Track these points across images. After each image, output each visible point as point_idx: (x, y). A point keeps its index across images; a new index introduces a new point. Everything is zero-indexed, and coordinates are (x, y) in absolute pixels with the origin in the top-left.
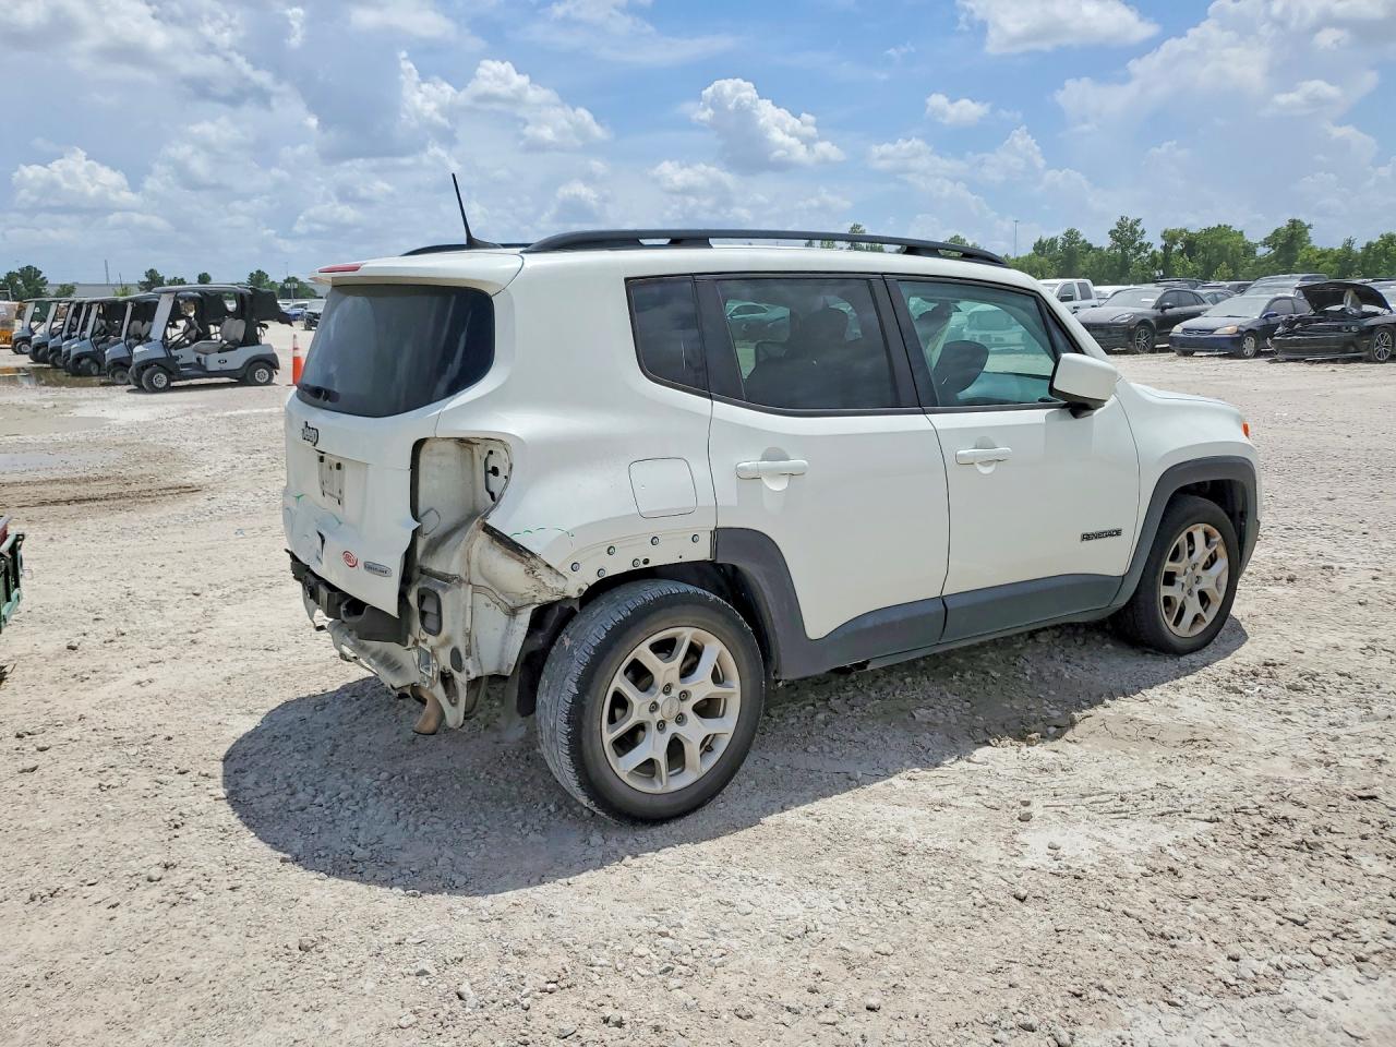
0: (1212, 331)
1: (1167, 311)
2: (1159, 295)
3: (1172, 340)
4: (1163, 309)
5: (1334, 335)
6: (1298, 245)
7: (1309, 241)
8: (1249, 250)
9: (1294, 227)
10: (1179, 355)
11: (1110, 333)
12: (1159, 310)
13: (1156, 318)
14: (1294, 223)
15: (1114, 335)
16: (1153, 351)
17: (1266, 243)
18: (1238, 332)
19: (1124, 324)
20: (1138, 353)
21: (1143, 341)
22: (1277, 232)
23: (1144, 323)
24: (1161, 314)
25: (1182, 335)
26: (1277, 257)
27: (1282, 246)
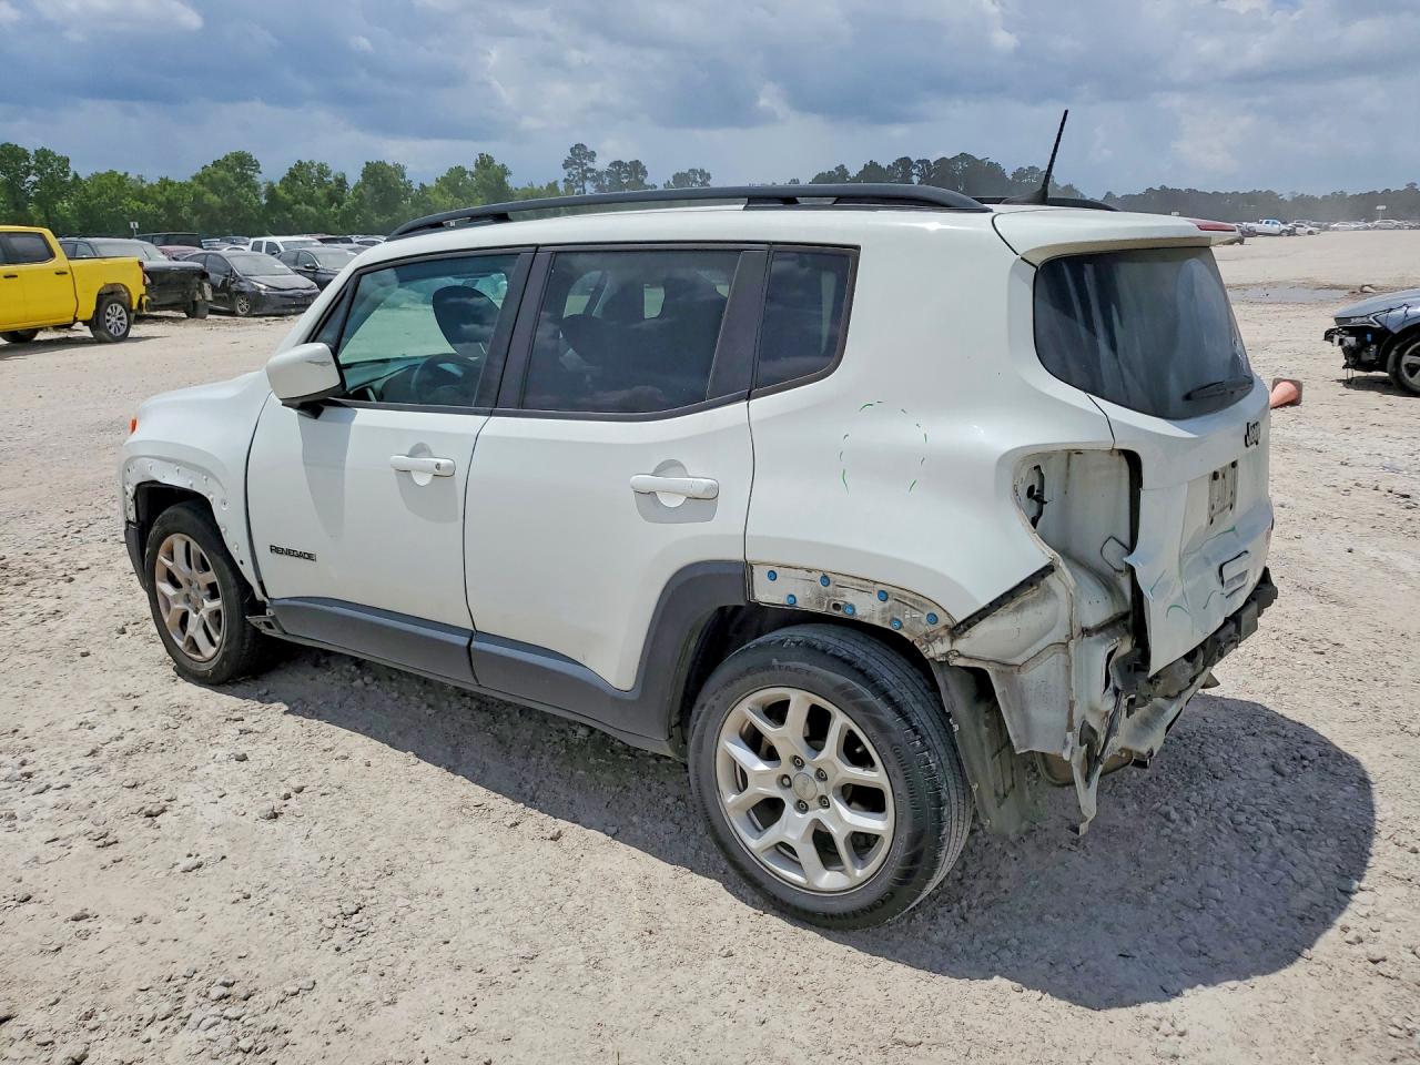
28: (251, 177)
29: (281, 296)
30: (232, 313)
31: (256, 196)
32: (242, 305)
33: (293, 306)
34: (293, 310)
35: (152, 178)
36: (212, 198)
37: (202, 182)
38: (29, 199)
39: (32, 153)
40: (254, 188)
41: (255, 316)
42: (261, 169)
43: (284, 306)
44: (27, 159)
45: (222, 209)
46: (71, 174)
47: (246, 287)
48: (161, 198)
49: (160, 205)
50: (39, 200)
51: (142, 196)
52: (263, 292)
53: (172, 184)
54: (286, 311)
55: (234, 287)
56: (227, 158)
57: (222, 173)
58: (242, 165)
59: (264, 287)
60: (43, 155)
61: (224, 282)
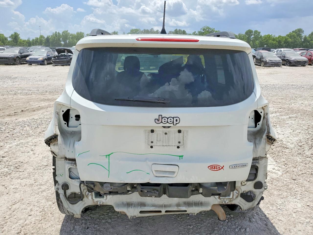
0: (37, 59)
1: (22, 54)
2: (19, 50)
3: (27, 61)
4: (21, 53)
5: (65, 60)
6: (17, 38)
7: (20, 38)
8: (6, 39)
9: (16, 34)
10: (29, 65)
11: (9, 59)
12: (20, 54)
13: (20, 56)
14: (15, 33)
15: (11, 60)
16: (21, 64)
17: (10, 37)
18: (43, 59)
19: (13, 57)
20: (18, 65)
21: (18, 62)
22: (12, 35)
23: (18, 57)
24: (21, 55)
25: (30, 60)
26: (13, 41)
27: (14, 38)
28: (301, 34)
29: (271, 62)
30: (260, 66)
31: (301, 39)
32: (263, 64)
33: (273, 65)
34: (273, 66)
35: (277, 36)
36: (290, 40)
37: (288, 36)
38: (251, 41)
39: (254, 31)
40: (301, 37)
41: (265, 66)
42: (304, 32)
43: (272, 65)
44: (252, 32)
45: (292, 42)
46: (260, 35)
47: (264, 60)
48: (278, 40)
49: (277, 41)
50: (252, 41)
51: (274, 40)
52: (267, 61)
53: (281, 37)
54: (272, 66)
55: (262, 60)
56: (296, 30)
57: (294, 34)
58: (299, 32)
59: (268, 60)
60: (256, 32)
61: (260, 58)
